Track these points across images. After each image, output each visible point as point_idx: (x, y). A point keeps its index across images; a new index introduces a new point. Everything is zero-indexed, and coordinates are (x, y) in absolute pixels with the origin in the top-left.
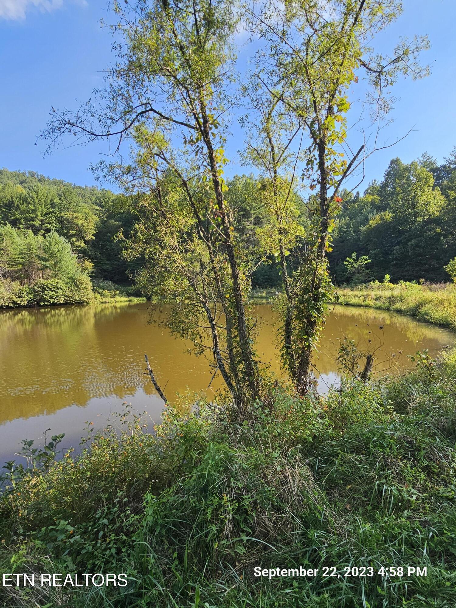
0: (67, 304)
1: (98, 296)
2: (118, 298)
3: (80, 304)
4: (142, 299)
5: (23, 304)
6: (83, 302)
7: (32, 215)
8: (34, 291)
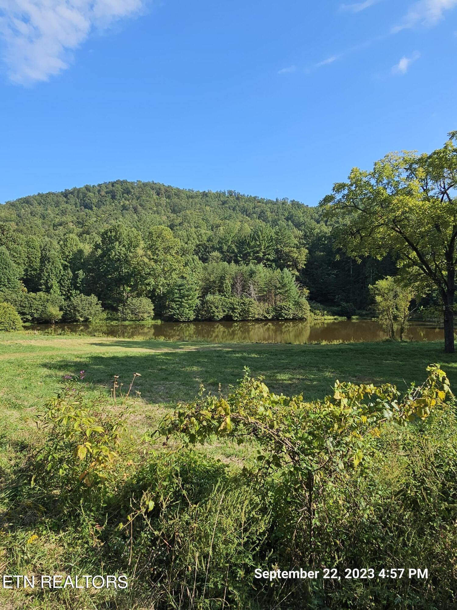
0: (294, 319)
1: (313, 314)
2: (326, 317)
3: (302, 319)
4: (344, 318)
5: (269, 318)
6: (304, 318)
7: (258, 249)
8: (276, 310)
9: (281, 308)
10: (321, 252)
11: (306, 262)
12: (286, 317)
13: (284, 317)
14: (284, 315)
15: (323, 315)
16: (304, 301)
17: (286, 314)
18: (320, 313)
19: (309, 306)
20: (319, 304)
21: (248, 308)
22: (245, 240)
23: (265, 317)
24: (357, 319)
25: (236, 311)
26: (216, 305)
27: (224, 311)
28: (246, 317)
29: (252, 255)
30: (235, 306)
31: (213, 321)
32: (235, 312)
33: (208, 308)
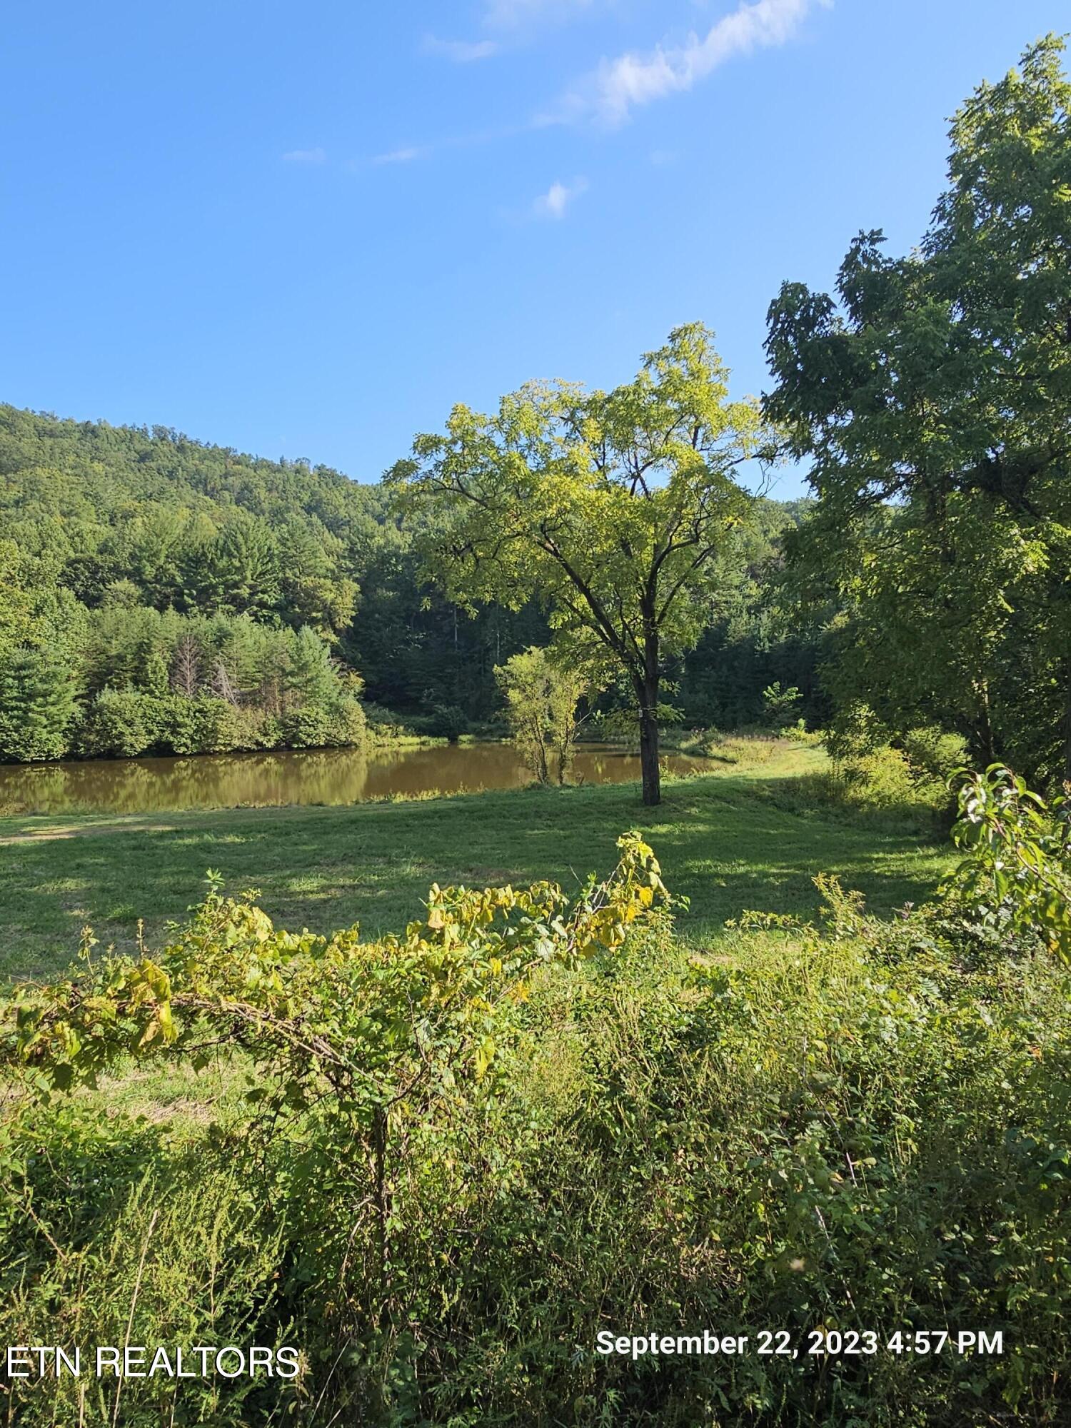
0: (328, 747)
1: (372, 734)
2: (402, 739)
3: (347, 747)
4: (443, 741)
5: (269, 745)
6: (351, 744)
7: (237, 578)
8: (285, 726)
9: (297, 721)
10: (388, 589)
11: (354, 614)
12: (309, 741)
13: (304, 742)
14: (304, 737)
15: (396, 736)
16: (351, 703)
17: (309, 736)
18: (390, 732)
19: (363, 714)
20: (386, 711)
21: (214, 724)
22: (204, 554)
23: (258, 743)
24: (471, 742)
25: (183, 730)
26: (127, 717)
27: (150, 732)
28: (209, 745)
29: (221, 591)
30: (180, 719)
31: (120, 758)
32: (179, 733)
33: (104, 724)
